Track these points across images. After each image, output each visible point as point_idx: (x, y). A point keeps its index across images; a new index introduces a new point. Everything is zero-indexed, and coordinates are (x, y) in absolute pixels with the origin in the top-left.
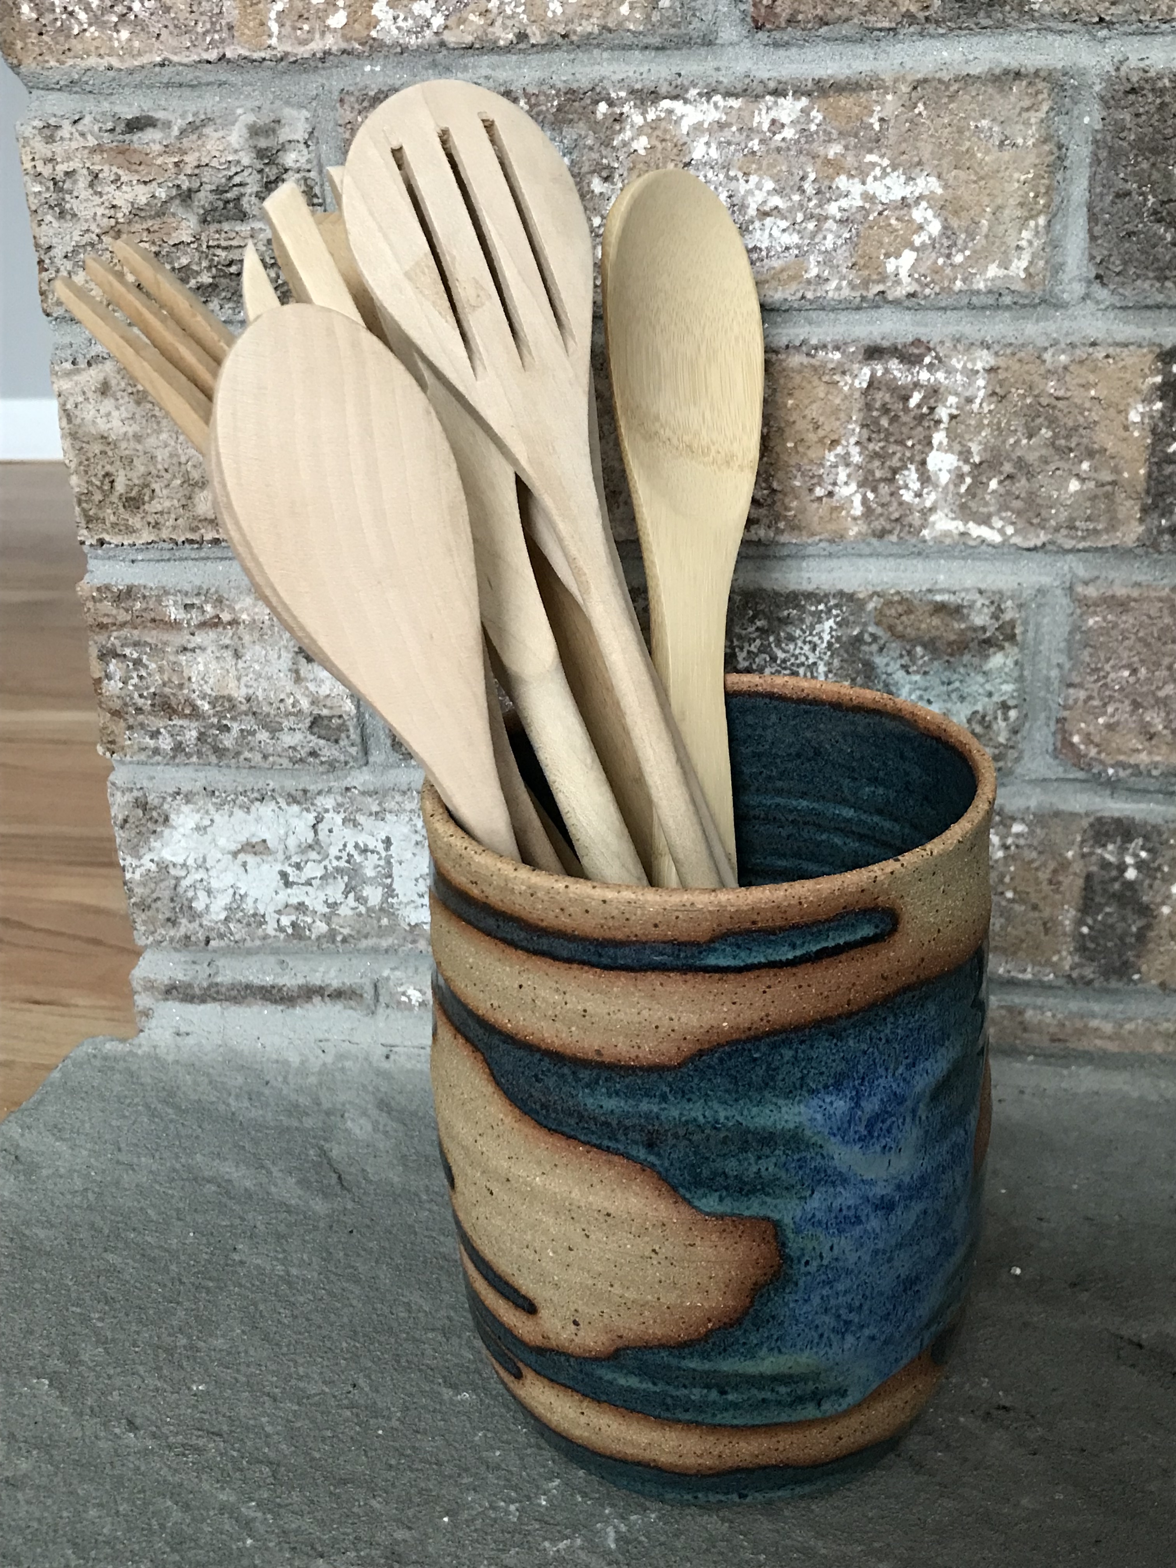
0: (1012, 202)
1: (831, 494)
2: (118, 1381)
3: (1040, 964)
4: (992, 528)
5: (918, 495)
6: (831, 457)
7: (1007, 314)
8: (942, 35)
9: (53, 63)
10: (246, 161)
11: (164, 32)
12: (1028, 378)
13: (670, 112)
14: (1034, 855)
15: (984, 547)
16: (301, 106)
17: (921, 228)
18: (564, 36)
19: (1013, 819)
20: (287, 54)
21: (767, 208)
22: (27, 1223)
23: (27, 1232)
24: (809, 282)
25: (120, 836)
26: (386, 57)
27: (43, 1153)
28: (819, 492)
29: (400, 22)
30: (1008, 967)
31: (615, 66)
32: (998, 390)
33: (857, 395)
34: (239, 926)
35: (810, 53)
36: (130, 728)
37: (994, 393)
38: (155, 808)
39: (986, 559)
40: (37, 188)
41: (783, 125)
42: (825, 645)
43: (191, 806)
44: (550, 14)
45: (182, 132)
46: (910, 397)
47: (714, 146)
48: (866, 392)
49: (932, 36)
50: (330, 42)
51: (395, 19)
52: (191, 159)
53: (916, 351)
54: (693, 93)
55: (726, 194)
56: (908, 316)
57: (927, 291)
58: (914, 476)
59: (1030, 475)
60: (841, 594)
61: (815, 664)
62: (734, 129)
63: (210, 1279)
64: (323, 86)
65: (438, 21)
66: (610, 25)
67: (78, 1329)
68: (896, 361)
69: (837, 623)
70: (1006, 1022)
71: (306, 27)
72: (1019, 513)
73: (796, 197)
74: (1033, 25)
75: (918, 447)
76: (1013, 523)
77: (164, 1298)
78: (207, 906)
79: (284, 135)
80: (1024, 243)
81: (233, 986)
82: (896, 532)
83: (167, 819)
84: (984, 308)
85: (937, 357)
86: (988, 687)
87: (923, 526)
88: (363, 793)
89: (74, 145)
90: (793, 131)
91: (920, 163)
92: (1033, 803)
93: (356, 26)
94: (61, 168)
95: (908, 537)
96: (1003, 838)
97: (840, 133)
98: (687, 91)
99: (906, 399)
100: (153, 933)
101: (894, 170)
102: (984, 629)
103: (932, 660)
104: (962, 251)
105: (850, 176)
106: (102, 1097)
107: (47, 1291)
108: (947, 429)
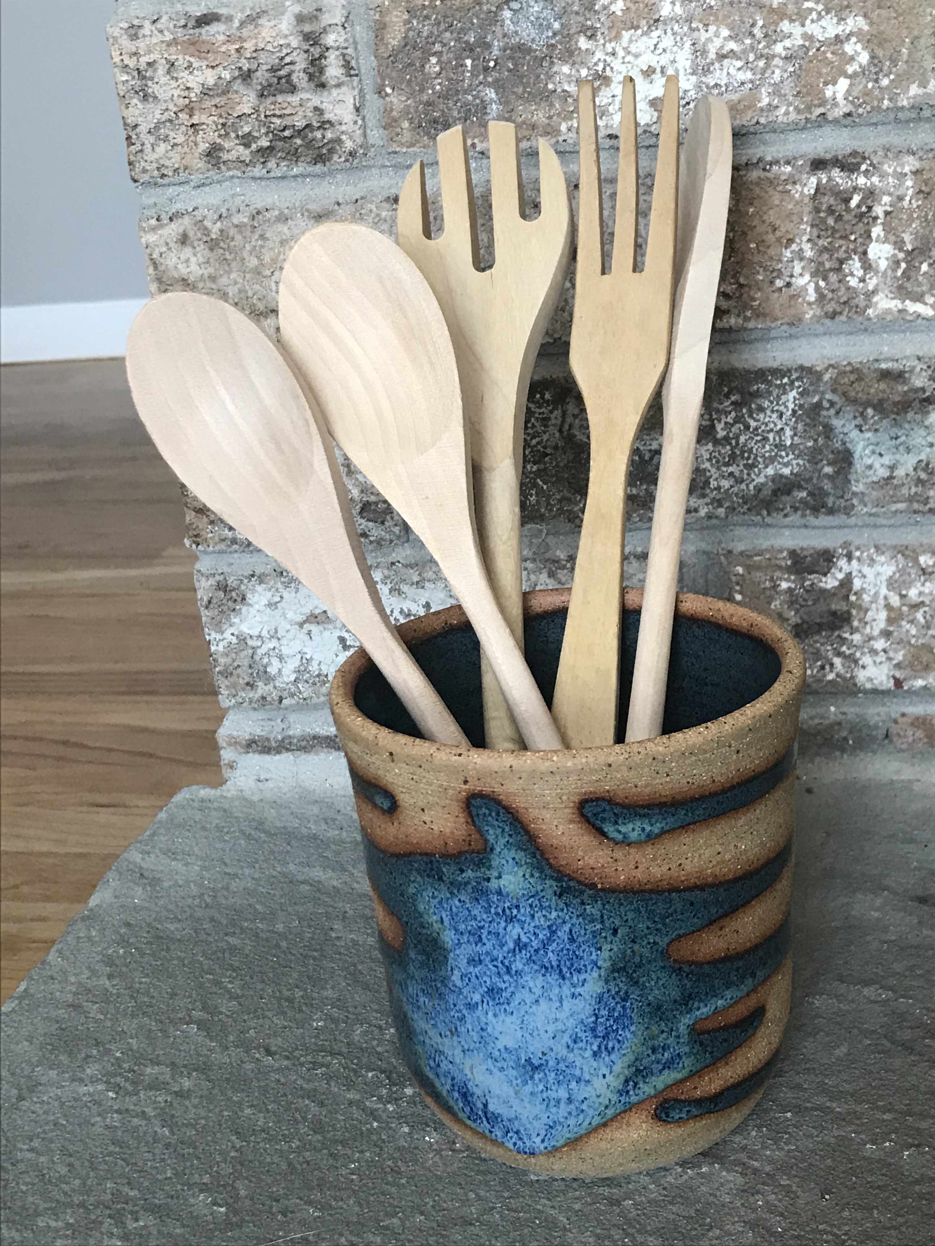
0: (927, 32)
1: (789, 285)
4: (926, 304)
5: (862, 280)
6: (788, 254)
7: (927, 126)
10: (294, 44)
15: (919, 321)
17: (852, 58)
21: (724, 52)
22: (158, 921)
23: (159, 926)
24: (762, 110)
25: (205, 615)
27: (162, 871)
28: (779, 283)
32: (923, 188)
33: (806, 200)
34: (306, 685)
36: (212, 522)
37: (920, 191)
38: (234, 589)
39: (922, 331)
40: (125, 77)
42: (790, 412)
43: (264, 586)
45: (242, 24)
46: (851, 199)
48: (814, 197)
52: (249, 45)
53: (854, 161)
55: (690, 42)
56: (845, 132)
57: (860, 111)
58: (858, 265)
60: (802, 368)
61: (782, 429)
63: (315, 950)
67: (213, 990)
68: (838, 170)
69: (798, 393)
73: (748, 41)
75: (860, 240)
77: (279, 965)
78: (280, 670)
79: (326, 19)
81: (303, 738)
82: (845, 313)
83: (244, 599)
84: (908, 121)
85: (872, 164)
86: (930, 439)
87: (867, 307)
88: (406, 566)
89: (155, 40)
91: (848, 7)
94: (144, 60)
95: (855, 316)
99: (847, 200)
100: (234, 696)
101: (827, 13)
102: (923, 390)
103: (881, 419)
104: (887, 75)
105: (792, 21)
106: (204, 828)
107: (184, 965)
108: (883, 224)
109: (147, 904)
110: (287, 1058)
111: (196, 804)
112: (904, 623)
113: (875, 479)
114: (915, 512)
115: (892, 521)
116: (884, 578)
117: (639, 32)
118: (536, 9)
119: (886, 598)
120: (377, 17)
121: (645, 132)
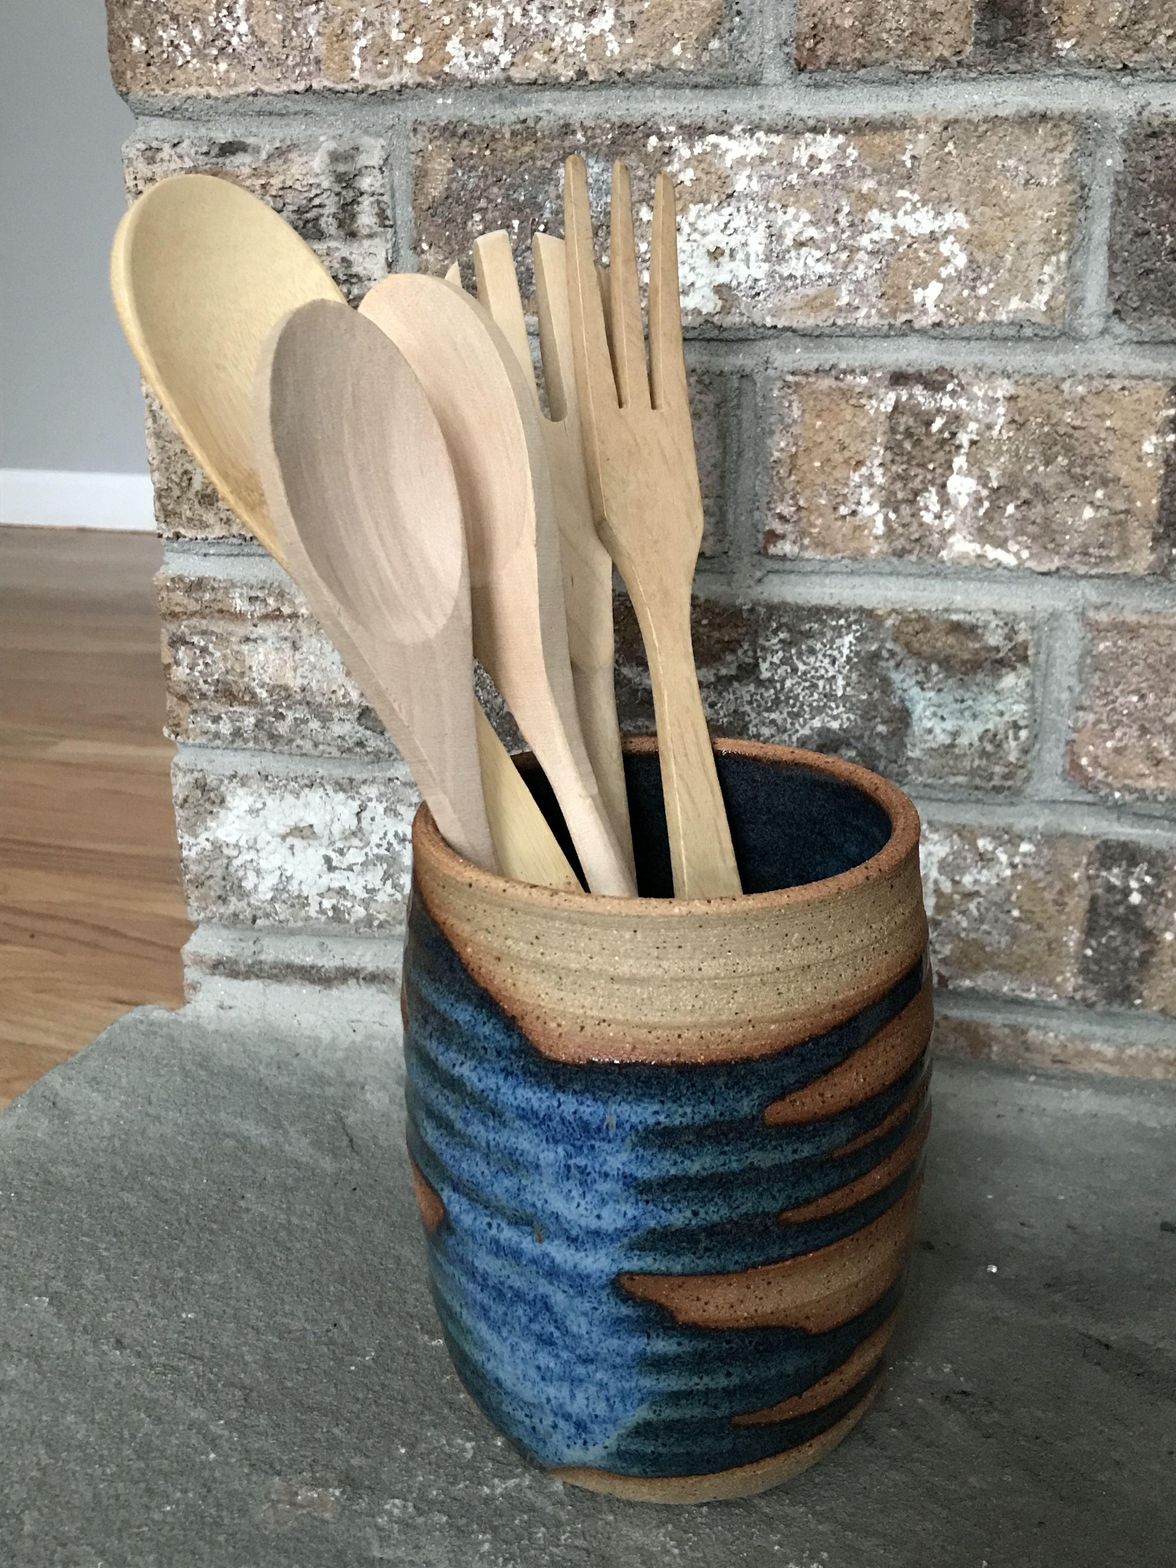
0: (1035, 238)
1: (854, 513)
2: (114, 1305)
3: (1044, 984)
4: (1008, 551)
5: (938, 517)
6: (856, 478)
7: (1028, 346)
8: (974, 79)
9: (158, 91)
10: (326, 184)
11: (259, 65)
12: (1046, 407)
13: (715, 146)
14: (1041, 874)
15: (1000, 570)
16: (378, 135)
18: (621, 74)
19: (1021, 838)
20: (367, 86)
21: (803, 239)
22: (54, 1162)
23: (53, 1169)
24: (840, 309)
25: (180, 814)
26: (457, 91)
27: (79, 1102)
28: (843, 510)
29: (471, 59)
30: (1013, 986)
31: (667, 104)
32: (1017, 418)
33: (882, 418)
34: (284, 906)
35: (849, 94)
36: (195, 712)
37: (1013, 421)
38: (212, 790)
39: (1002, 583)
41: (820, 161)
42: (844, 659)
43: (246, 789)
44: (608, 54)
45: (270, 157)
46: (932, 422)
47: (755, 179)
48: (890, 416)
49: (964, 81)
50: (407, 76)
51: (467, 55)
52: (276, 182)
53: (940, 378)
54: (737, 129)
55: (765, 224)
56: (934, 345)
57: (952, 321)
58: (935, 498)
59: (1046, 502)
60: (861, 610)
61: (834, 677)
62: (775, 163)
63: (215, 1222)
64: (399, 117)
65: (506, 58)
66: (664, 64)
67: (84, 1256)
68: (920, 387)
69: (857, 638)
70: (1009, 1041)
71: (386, 62)
72: (1034, 538)
73: (831, 229)
74: (1060, 71)
75: (939, 471)
76: (1028, 548)
77: (169, 1234)
78: (256, 886)
79: (363, 160)
80: (1045, 278)
81: (274, 966)
82: (916, 552)
83: (223, 801)
84: (1006, 339)
85: (960, 384)
86: (1000, 706)
87: (942, 548)
88: (405, 784)
89: (173, 166)
90: (829, 166)
91: (948, 200)
92: (1040, 824)
93: (432, 62)
95: (926, 557)
96: (1011, 856)
97: (874, 170)
98: (732, 127)
99: (929, 423)
100: (205, 909)
101: (923, 205)
102: (997, 649)
103: (947, 677)
104: (986, 283)
105: (883, 210)
106: (142, 1057)
107: (62, 1221)
108: (967, 454)
109: (48, 1140)
110: (139, 1355)
111: (143, 1028)
112: (954, 913)
113: (934, 745)
114: (977, 788)
115: (950, 795)
116: (935, 860)
117: (709, 207)
118: (596, 170)
119: (936, 882)
120: (418, 162)
121: (707, 321)
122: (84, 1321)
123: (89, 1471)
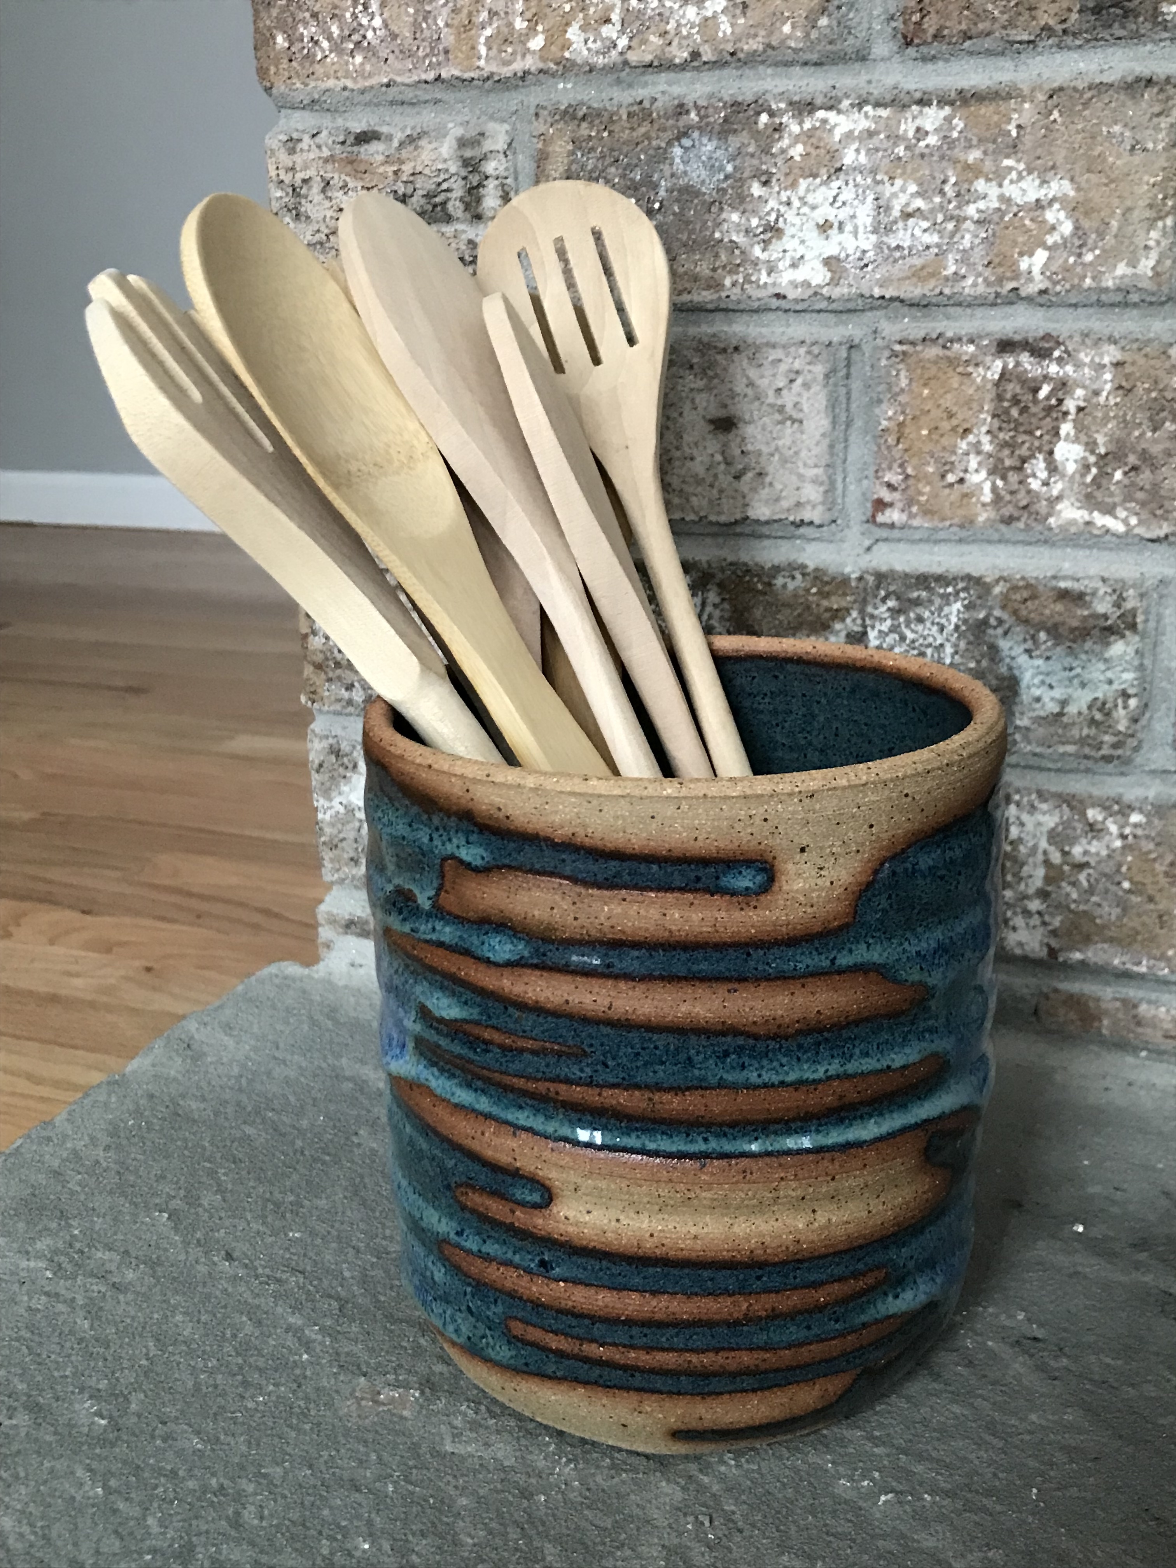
0: (1141, 203)
1: (961, 481)
2: (227, 1223)
3: (1155, 958)
4: (1116, 518)
5: (1046, 484)
6: (963, 445)
7: (1135, 312)
8: (1080, 47)
9: (298, 85)
10: (453, 169)
11: (391, 57)
12: (1153, 372)
13: (824, 121)
14: (1151, 846)
15: (1108, 537)
16: (503, 121)
17: (1053, 228)
18: (732, 54)
19: (1131, 808)
20: (492, 74)
21: (910, 210)
22: (183, 1096)
23: (182, 1103)
24: (947, 279)
25: (316, 779)
26: (577, 75)
27: (212, 1045)
28: (951, 478)
29: (590, 44)
30: (1125, 958)
31: (777, 81)
32: (1124, 384)
33: (989, 386)
35: (955, 66)
36: (330, 680)
37: (1120, 387)
38: (346, 754)
39: (1111, 549)
40: (279, 194)
41: (927, 133)
42: (952, 627)
44: (721, 34)
45: (401, 144)
46: (1040, 388)
47: (863, 152)
48: (997, 384)
49: (1069, 48)
50: (530, 63)
51: (586, 41)
52: (407, 168)
53: (1047, 345)
54: (846, 103)
55: (872, 196)
56: (1040, 313)
57: (1058, 288)
58: (1042, 465)
59: (1154, 468)
60: (968, 578)
61: (942, 645)
62: (882, 136)
63: (328, 1154)
64: (522, 102)
65: (623, 42)
66: (774, 43)
67: (204, 1179)
68: (1027, 354)
69: (965, 606)
70: (1120, 1015)
71: (510, 50)
72: (1143, 504)
73: (937, 200)
74: (1166, 35)
75: (1046, 438)
76: (1137, 514)
77: (284, 1163)
79: (488, 145)
80: (1152, 243)
82: (1023, 519)
83: (355, 766)
84: (1113, 305)
85: (1066, 351)
86: (1109, 674)
87: (1049, 515)
89: (312, 156)
90: (936, 138)
91: (1053, 167)
92: (1151, 794)
93: (553, 48)
94: (300, 176)
95: (1034, 524)
96: (1122, 827)
97: (980, 140)
98: (840, 102)
99: (1036, 390)
100: (338, 870)
101: (1029, 174)
102: (1106, 617)
103: (1056, 645)
104: (1092, 250)
105: (988, 180)
106: (274, 1007)
107: (186, 1148)
108: (1074, 421)
109: (180, 1077)
110: (246, 1266)
111: (277, 981)
112: (1064, 884)
113: (1042, 714)
114: (1086, 757)
115: (1059, 765)
116: (1045, 829)
117: (818, 180)
118: (709, 148)
119: (1045, 852)
120: (540, 146)
121: (816, 293)
122: (198, 1235)
123: (192, 1363)
